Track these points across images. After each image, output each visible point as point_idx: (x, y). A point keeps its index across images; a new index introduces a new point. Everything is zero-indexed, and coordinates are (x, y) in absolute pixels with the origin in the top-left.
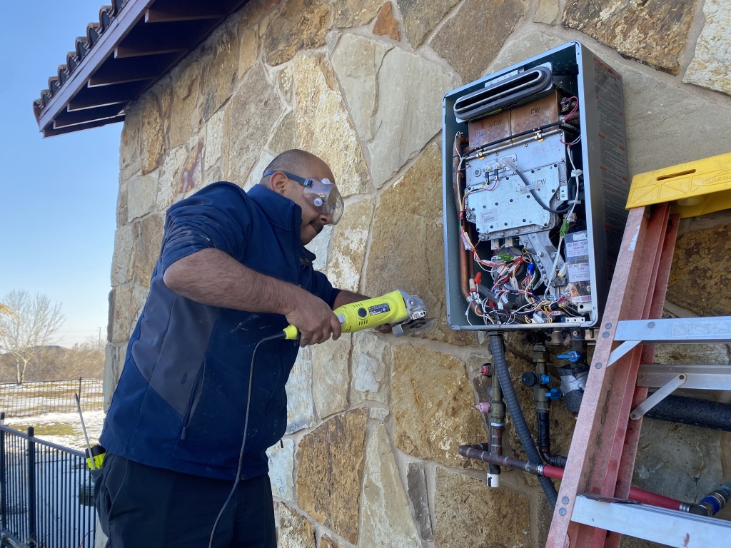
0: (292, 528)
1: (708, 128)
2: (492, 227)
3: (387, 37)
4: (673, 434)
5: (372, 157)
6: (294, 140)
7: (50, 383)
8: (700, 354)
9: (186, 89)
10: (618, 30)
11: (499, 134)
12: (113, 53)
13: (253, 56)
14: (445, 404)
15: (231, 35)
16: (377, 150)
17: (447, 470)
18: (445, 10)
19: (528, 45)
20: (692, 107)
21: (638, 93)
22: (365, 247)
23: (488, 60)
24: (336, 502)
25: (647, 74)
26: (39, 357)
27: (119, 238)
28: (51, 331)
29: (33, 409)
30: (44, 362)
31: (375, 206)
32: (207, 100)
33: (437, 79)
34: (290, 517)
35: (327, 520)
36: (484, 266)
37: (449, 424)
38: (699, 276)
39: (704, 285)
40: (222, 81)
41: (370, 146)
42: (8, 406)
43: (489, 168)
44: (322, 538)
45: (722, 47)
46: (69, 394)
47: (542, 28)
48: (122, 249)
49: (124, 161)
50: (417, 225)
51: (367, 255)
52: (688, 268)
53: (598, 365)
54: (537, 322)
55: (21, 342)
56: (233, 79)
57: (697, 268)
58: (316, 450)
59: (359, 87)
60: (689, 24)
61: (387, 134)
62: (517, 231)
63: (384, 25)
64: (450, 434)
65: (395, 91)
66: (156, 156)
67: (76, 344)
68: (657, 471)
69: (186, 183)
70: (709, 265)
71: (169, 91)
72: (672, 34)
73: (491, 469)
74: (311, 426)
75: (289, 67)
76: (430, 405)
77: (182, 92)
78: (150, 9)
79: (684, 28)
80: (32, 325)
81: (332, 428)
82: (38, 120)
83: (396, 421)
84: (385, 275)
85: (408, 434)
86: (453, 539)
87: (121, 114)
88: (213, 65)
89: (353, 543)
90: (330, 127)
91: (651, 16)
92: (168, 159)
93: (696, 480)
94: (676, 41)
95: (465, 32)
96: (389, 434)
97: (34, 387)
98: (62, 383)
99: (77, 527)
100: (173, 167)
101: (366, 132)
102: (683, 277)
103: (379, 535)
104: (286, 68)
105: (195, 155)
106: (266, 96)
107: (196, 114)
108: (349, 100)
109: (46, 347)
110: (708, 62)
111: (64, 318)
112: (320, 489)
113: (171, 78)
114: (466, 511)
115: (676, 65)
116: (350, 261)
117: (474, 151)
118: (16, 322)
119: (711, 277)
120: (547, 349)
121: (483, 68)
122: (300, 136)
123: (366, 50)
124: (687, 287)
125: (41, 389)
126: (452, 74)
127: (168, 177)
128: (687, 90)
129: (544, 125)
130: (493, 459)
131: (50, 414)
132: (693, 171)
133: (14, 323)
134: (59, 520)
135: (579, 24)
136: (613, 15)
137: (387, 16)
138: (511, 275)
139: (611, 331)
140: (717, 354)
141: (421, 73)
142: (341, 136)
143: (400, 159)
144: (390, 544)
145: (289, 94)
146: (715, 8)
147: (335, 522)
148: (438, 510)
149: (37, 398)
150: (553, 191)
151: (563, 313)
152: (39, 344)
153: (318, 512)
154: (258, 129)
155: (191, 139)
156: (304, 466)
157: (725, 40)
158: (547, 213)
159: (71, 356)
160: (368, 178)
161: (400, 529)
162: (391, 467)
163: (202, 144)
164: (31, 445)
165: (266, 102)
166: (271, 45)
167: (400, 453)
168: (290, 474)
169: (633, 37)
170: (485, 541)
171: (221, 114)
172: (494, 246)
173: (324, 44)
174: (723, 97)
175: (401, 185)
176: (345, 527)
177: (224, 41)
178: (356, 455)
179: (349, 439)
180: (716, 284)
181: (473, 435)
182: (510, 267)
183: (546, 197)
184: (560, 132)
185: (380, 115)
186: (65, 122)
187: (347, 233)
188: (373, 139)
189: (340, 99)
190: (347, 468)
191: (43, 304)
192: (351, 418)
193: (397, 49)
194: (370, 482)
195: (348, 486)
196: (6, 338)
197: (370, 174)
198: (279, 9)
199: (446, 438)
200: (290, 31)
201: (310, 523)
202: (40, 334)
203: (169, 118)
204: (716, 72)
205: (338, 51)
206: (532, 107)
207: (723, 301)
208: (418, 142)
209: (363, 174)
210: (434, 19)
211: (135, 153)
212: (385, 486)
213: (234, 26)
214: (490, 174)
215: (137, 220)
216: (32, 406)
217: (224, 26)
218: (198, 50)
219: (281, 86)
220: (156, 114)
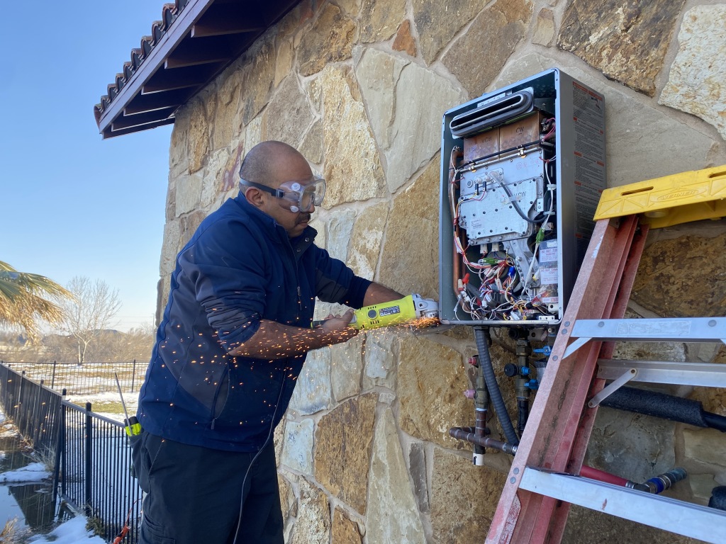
0: (310, 499)
1: (678, 146)
2: (479, 233)
3: (404, 53)
4: (634, 423)
5: (389, 163)
6: (322, 147)
7: (107, 364)
8: (661, 352)
9: (229, 96)
10: (604, 53)
11: (489, 149)
12: (164, 64)
13: (288, 67)
14: (444, 391)
15: (269, 46)
16: (393, 157)
17: (444, 450)
18: (456, 30)
19: (526, 65)
20: (665, 127)
21: (619, 112)
22: (380, 247)
23: (492, 77)
24: (348, 476)
25: (627, 95)
26: (98, 341)
27: (167, 232)
28: (109, 316)
29: (92, 388)
30: (103, 344)
31: (389, 209)
32: (247, 106)
33: (447, 94)
34: (309, 489)
35: (340, 493)
36: (472, 268)
37: (446, 409)
38: (663, 282)
39: (668, 290)
40: (260, 89)
41: (387, 154)
42: (70, 385)
43: (479, 180)
44: (336, 509)
45: (692, 73)
46: (124, 376)
47: (540, 49)
48: (170, 242)
49: (173, 161)
50: (425, 228)
51: (381, 254)
52: (654, 275)
53: (555, 358)
54: (515, 319)
55: (82, 325)
56: (270, 88)
57: (662, 274)
58: (332, 429)
59: (379, 99)
60: (665, 50)
61: (402, 143)
62: (500, 238)
63: (402, 42)
64: (447, 419)
65: (410, 104)
66: (201, 157)
67: (132, 329)
68: (620, 456)
69: (227, 183)
70: (672, 272)
71: (213, 96)
72: (650, 59)
73: (476, 450)
74: (329, 407)
75: (319, 77)
76: (430, 392)
77: (225, 99)
78: (196, 25)
79: (661, 53)
80: (92, 310)
81: (347, 410)
82: (98, 123)
83: (401, 406)
84: (396, 272)
85: (411, 418)
86: (446, 512)
87: (171, 116)
88: (252, 74)
89: (362, 513)
90: (353, 136)
91: (633, 42)
92: (211, 160)
93: (653, 464)
94: (652, 65)
95: (472, 51)
96: (395, 417)
97: (93, 368)
98: (118, 365)
99: (127, 495)
100: (216, 168)
101: (384, 141)
102: (650, 282)
103: (384, 507)
104: (317, 78)
105: (235, 158)
106: (298, 105)
107: (237, 119)
108: (370, 110)
109: (104, 331)
110: (680, 86)
111: (121, 304)
112: (335, 465)
113: (216, 84)
114: (458, 487)
115: (653, 88)
116: (366, 259)
117: (467, 164)
118: (78, 307)
119: (673, 284)
120: (529, 344)
121: (487, 85)
122: (327, 143)
123: (386, 65)
124: (653, 292)
125: (99, 370)
126: (459, 89)
127: (212, 176)
128: (661, 111)
129: (527, 142)
130: (476, 440)
131: (107, 393)
132: (651, 188)
133: (76, 308)
134: (112, 488)
135: (571, 47)
136: (600, 39)
137: (406, 33)
138: (496, 276)
139: (569, 328)
140: (676, 353)
141: (433, 87)
142: (362, 144)
143: (412, 166)
144: (392, 516)
145: (318, 103)
146: (688, 36)
147: (347, 495)
148: (434, 486)
149: (95, 378)
150: (531, 203)
151: (538, 312)
152: (98, 327)
153: (333, 485)
154: (290, 135)
155: (232, 142)
156: (322, 444)
157: (695, 66)
158: (525, 223)
159: (127, 340)
160: (385, 183)
161: (401, 502)
162: (396, 446)
163: (242, 147)
164: (89, 419)
165: (298, 110)
166: (304, 56)
167: (404, 434)
168: (310, 451)
169: (617, 60)
170: (474, 515)
171: (258, 120)
172: (483, 250)
173: (350, 57)
174: (693, 118)
175: (413, 190)
176: (355, 499)
177: (263, 51)
178: (366, 434)
179: (361, 420)
180: (678, 289)
181: (466, 420)
182: (496, 269)
183: (526, 209)
184: (540, 150)
185: (396, 125)
186: (122, 125)
187: (364, 233)
188: (389, 147)
189: (362, 109)
190: (358, 446)
191: (102, 291)
192: (363, 401)
193: (413, 64)
194: (377, 459)
195: (359, 462)
196: (69, 321)
197: (386, 179)
198: (312, 23)
199: (443, 422)
200: (321, 44)
201: (326, 495)
202: (99, 318)
203: (213, 121)
204: (686, 95)
205: (363, 65)
206: (518, 126)
207: (683, 305)
208: (428, 151)
209: (380, 180)
210: (446, 37)
211: (183, 154)
212: (390, 464)
213: (272, 38)
214: (479, 186)
215: (183, 216)
216: (91, 385)
217: (263, 38)
218: (240, 59)
219: (312, 95)
220: (202, 118)
